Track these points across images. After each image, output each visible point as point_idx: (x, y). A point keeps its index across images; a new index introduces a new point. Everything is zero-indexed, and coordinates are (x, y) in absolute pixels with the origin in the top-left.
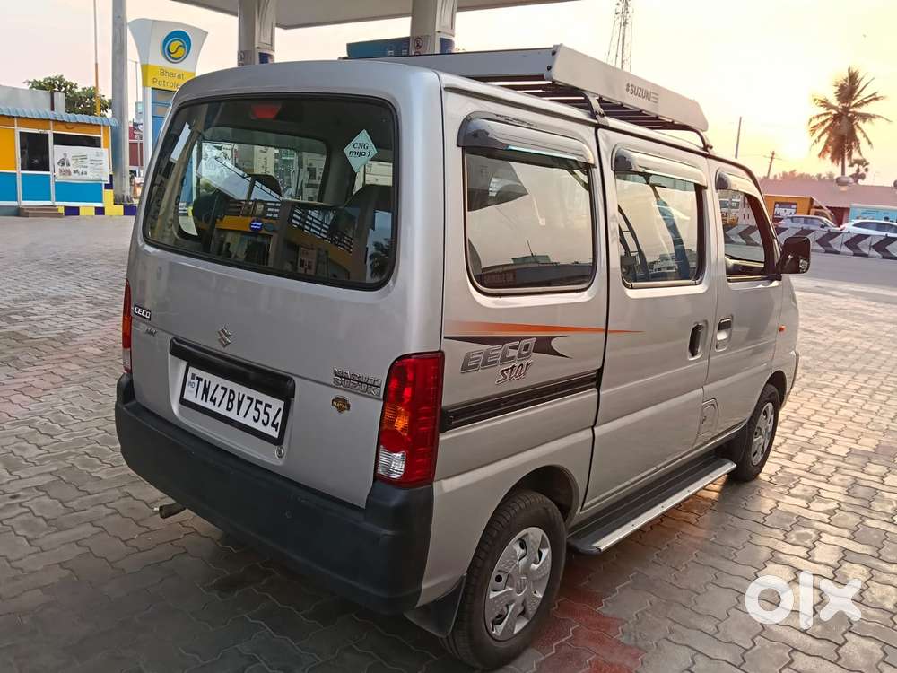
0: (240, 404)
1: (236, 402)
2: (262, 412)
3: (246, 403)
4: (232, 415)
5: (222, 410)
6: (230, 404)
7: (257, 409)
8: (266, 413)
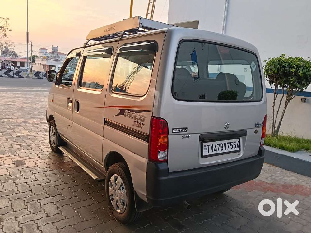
0: (225, 146)
1: (224, 147)
2: (233, 145)
3: (227, 145)
4: (224, 151)
5: (220, 151)
6: (222, 148)
7: (231, 145)
8: (234, 145)
